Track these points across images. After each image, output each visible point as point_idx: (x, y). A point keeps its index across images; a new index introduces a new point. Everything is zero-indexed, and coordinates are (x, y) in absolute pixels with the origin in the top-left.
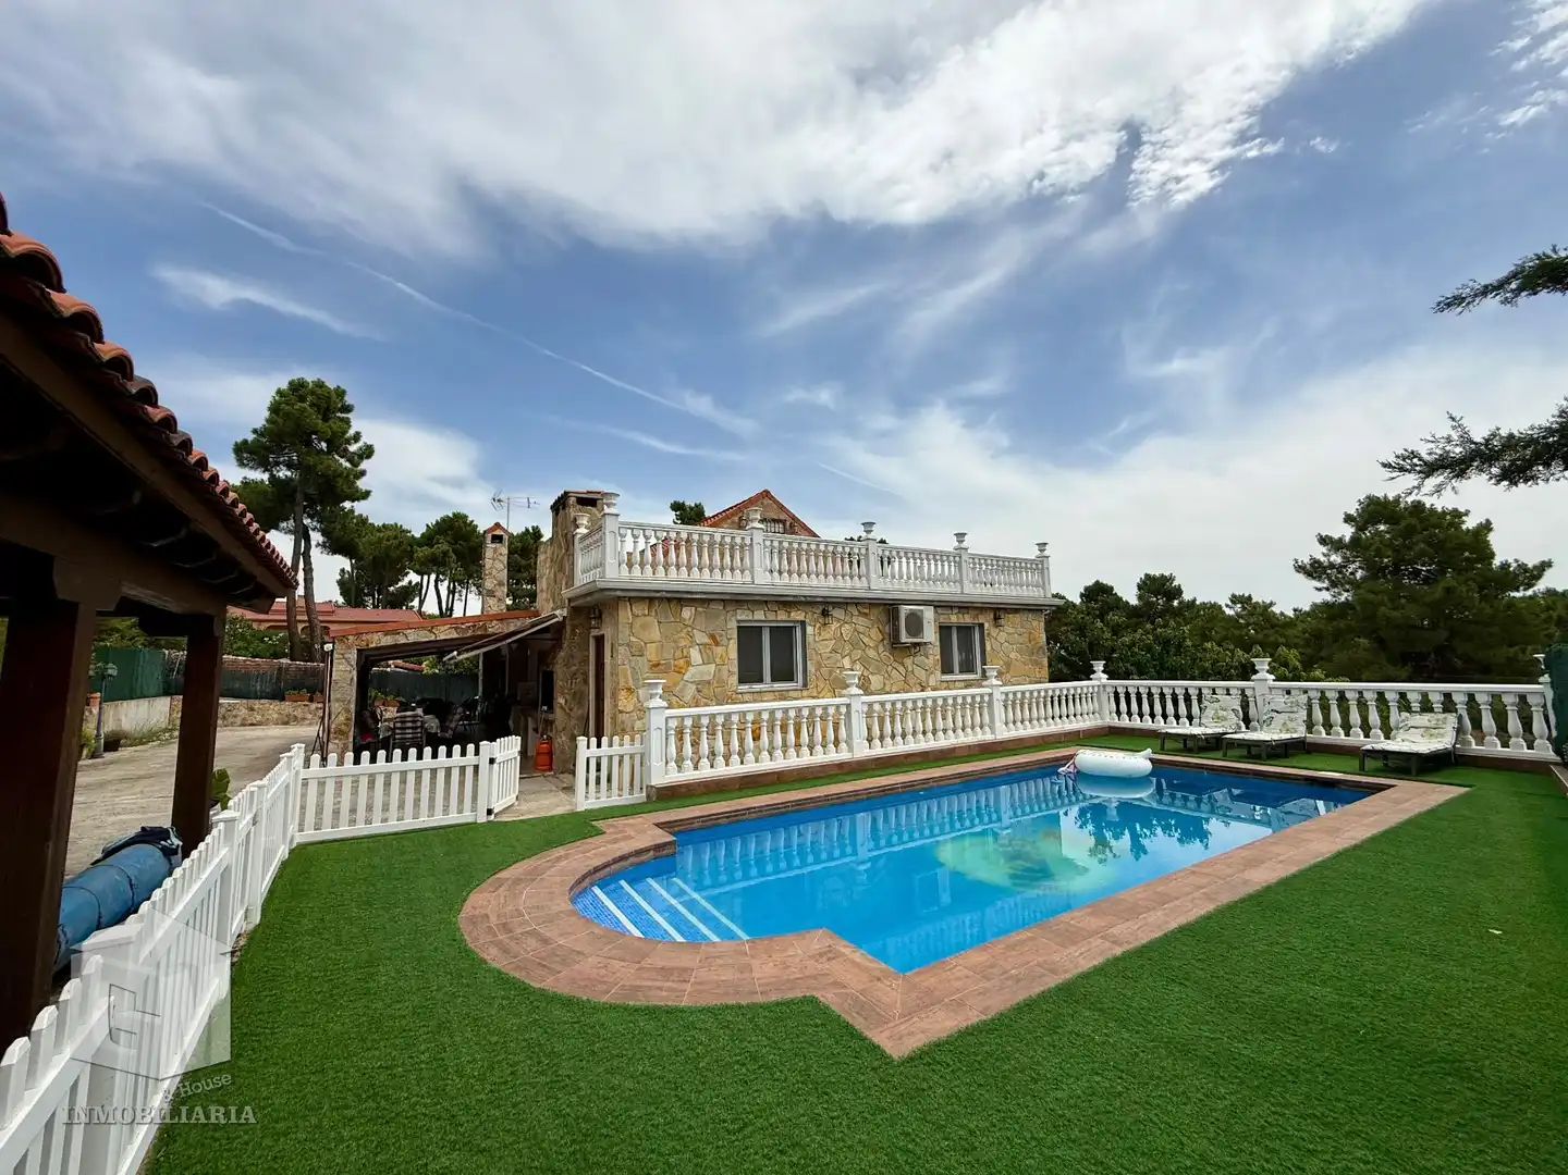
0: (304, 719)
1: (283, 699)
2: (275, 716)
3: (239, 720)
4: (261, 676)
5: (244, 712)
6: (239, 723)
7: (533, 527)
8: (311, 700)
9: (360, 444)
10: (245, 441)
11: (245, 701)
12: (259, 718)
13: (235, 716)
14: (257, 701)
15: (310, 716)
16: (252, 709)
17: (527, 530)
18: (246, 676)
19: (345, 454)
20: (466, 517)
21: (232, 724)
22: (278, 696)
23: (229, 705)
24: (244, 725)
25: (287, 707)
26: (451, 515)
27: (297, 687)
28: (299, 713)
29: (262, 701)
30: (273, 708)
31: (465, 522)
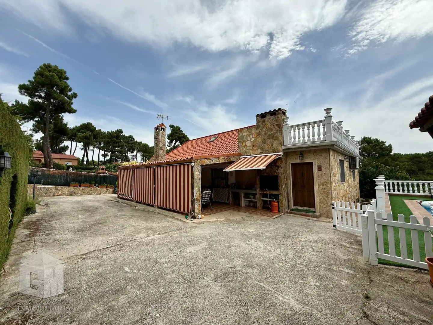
0: (78, 193)
1: (69, 186)
2: (67, 192)
3: (52, 194)
4: (60, 177)
5: (54, 191)
6: (52, 195)
7: (120, 129)
8: (80, 186)
9: (72, 92)
10: (24, 85)
11: (54, 186)
12: (60, 193)
13: (51, 192)
14: (59, 187)
15: (80, 192)
16: (57, 190)
17: (118, 130)
18: (54, 177)
19: (66, 95)
20: (92, 124)
21: (49, 196)
22: (67, 184)
23: (48, 188)
24: (54, 196)
25: (71, 188)
26: (86, 123)
27: (74, 181)
28: (76, 191)
29: (61, 186)
30: (66, 189)
31: (92, 126)
